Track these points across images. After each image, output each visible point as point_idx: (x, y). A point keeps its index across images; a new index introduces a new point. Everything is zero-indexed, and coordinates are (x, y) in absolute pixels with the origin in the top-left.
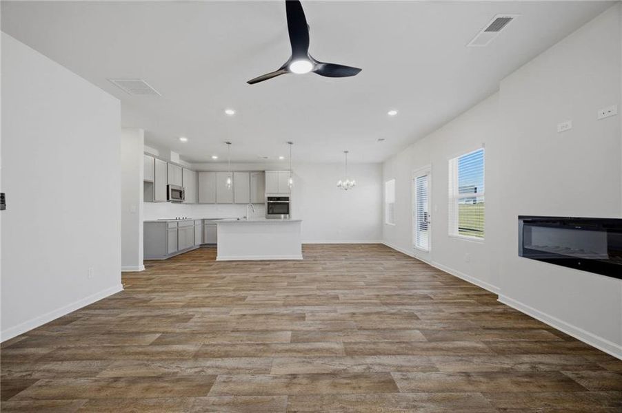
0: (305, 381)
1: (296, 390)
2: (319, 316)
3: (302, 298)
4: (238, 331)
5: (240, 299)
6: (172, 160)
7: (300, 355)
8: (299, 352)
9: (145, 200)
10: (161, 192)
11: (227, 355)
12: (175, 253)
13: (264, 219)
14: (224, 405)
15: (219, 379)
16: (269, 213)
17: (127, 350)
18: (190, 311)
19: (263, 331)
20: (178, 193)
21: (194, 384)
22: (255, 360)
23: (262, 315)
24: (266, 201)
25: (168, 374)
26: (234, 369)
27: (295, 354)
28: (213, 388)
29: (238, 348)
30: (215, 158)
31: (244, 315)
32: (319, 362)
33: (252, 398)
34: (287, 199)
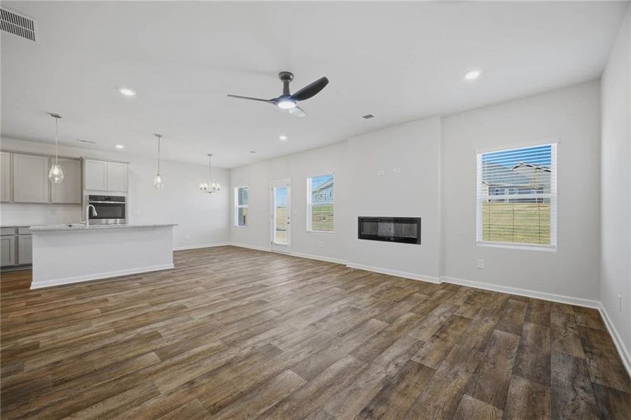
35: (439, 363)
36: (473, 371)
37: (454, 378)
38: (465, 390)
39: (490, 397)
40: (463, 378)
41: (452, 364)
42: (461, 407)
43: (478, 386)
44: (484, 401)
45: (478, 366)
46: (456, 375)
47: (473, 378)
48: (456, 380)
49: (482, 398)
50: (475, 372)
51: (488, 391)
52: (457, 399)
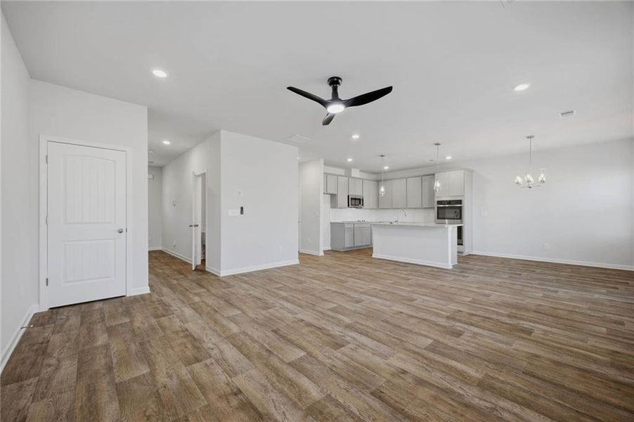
0: (410, 380)
1: (397, 381)
2: (479, 340)
3: (476, 318)
4: (387, 322)
5: (409, 300)
6: (353, 175)
7: (425, 361)
8: (426, 359)
9: (332, 207)
10: (343, 200)
11: (367, 335)
12: (352, 247)
13: (433, 224)
14: (341, 361)
15: (350, 346)
16: (438, 218)
17: (316, 308)
18: (364, 297)
19: (406, 330)
20: (358, 201)
21: (334, 341)
22: (382, 346)
23: (417, 317)
24: (436, 206)
25: (325, 329)
26: (363, 345)
27: (420, 358)
28: (342, 349)
29: (377, 333)
30: (386, 168)
31: (401, 313)
32: (439, 375)
33: (360, 366)
34: (460, 202)
35: (191, 372)
36: (160, 391)
37: (167, 373)
38: (152, 374)
39: (131, 383)
40: (162, 379)
41: (182, 382)
42: (145, 364)
43: (145, 383)
44: (133, 378)
45: (161, 400)
46: (170, 377)
47: (155, 386)
48: (165, 373)
49: (136, 379)
50: (158, 391)
51: (135, 386)
52: (151, 364)
